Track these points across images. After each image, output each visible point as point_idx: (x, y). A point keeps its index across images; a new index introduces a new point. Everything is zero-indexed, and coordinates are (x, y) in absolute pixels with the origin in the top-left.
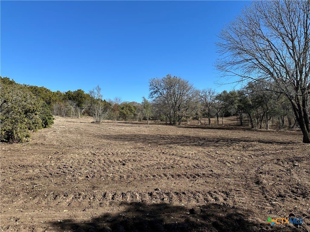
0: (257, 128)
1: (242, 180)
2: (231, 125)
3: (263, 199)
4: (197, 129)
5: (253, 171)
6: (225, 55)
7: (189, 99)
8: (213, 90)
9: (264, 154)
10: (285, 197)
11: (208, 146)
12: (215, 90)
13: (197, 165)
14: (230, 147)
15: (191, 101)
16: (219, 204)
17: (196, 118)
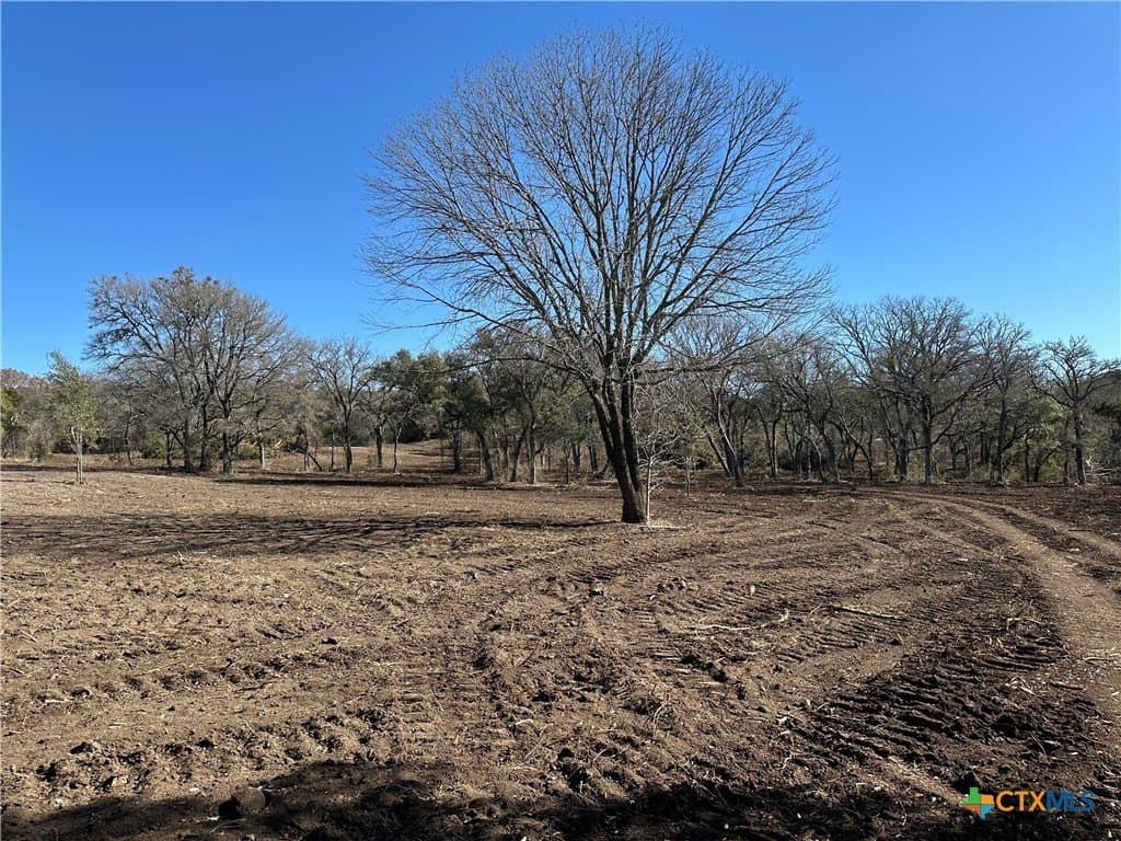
0: (502, 481)
1: (433, 660)
2: (426, 472)
3: (490, 717)
4: (299, 488)
5: (472, 626)
6: (399, 226)
7: (271, 370)
8: (361, 343)
9: (512, 563)
10: (553, 698)
11: (332, 549)
12: (371, 347)
13: (277, 627)
14: (409, 547)
15: (281, 381)
16: (342, 759)
17: (298, 447)
